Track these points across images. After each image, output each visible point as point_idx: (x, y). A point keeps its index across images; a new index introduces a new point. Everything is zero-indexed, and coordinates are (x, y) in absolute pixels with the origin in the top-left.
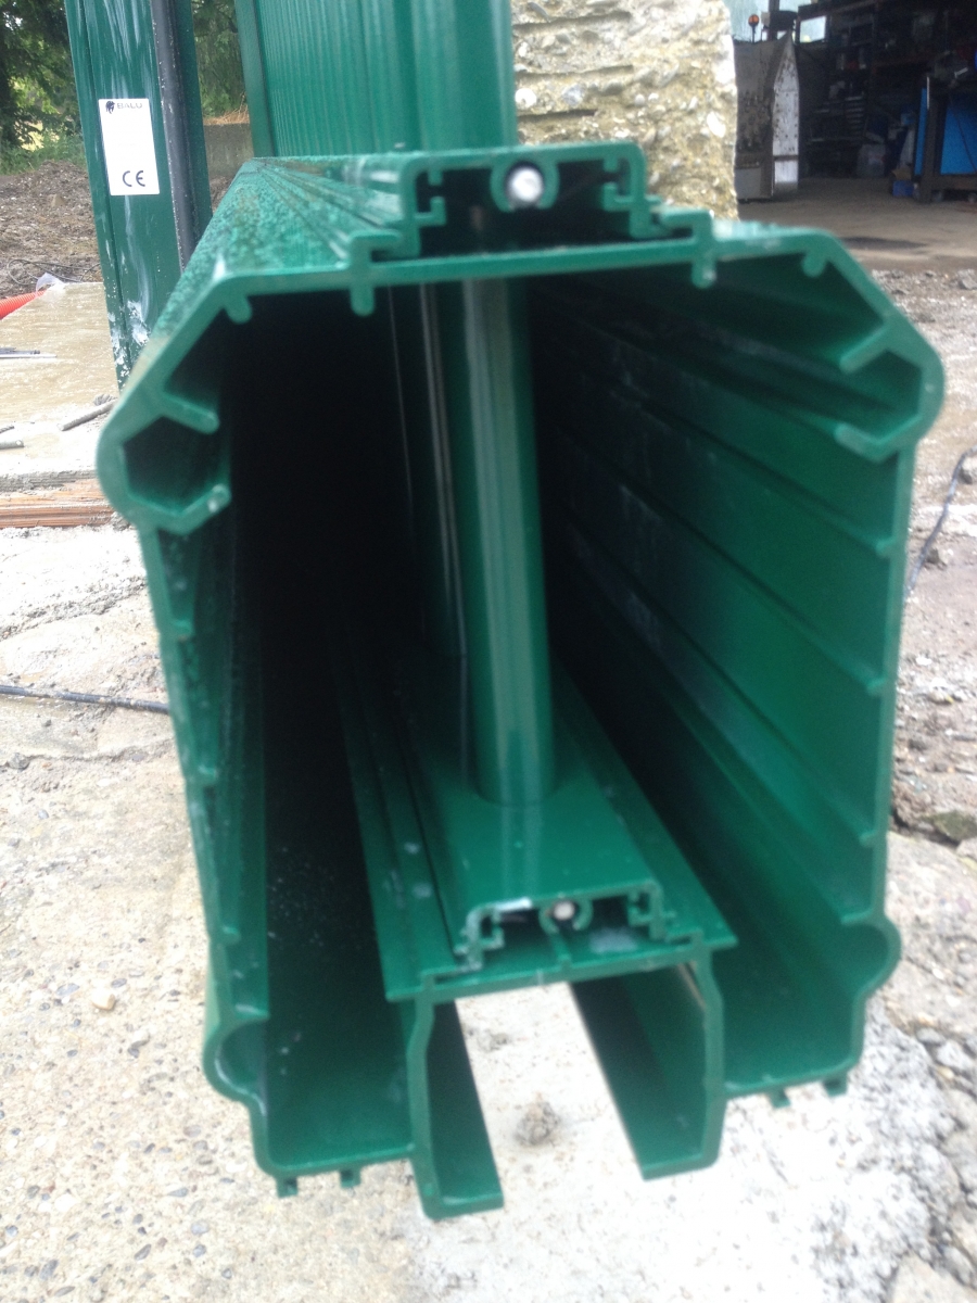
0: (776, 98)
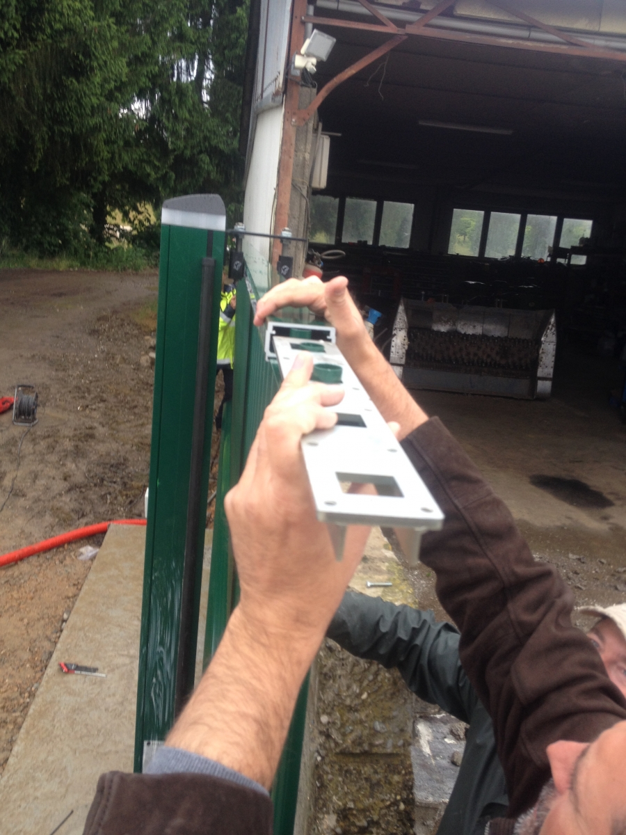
0: (543, 345)
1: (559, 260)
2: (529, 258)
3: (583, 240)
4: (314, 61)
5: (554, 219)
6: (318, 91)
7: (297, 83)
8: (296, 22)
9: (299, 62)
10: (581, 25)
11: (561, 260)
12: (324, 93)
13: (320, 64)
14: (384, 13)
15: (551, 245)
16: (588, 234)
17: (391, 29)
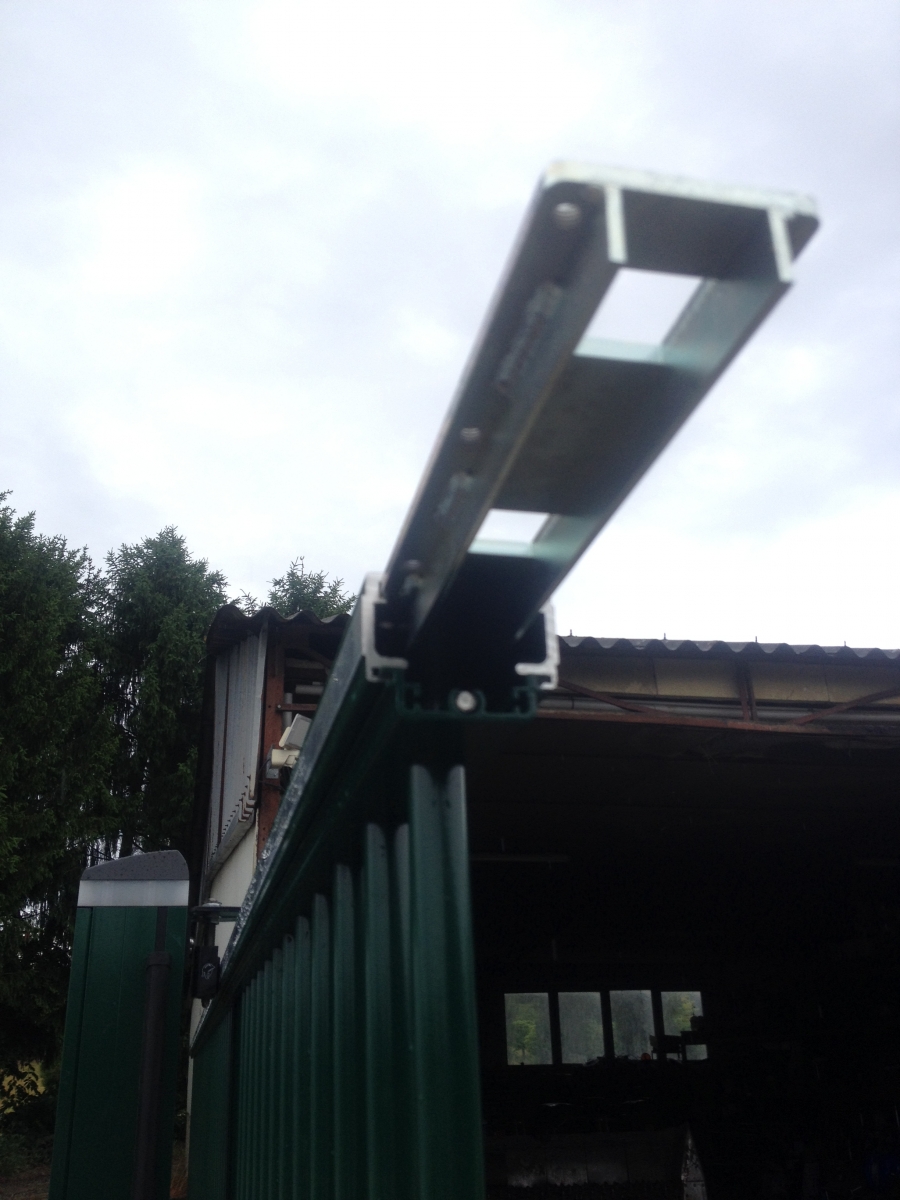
0: (685, 1189)
1: (670, 1056)
2: (626, 1057)
3: (695, 1020)
4: (297, 754)
5: (647, 993)
7: (275, 789)
8: (270, 712)
9: (277, 757)
10: (634, 689)
11: (672, 1056)
15: (653, 1034)
16: (699, 1011)
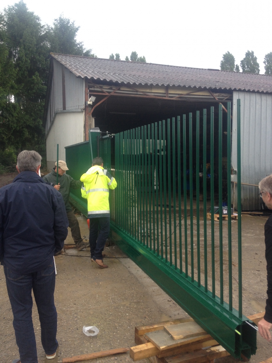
4: (92, 102)
6: (92, 109)
7: (88, 107)
8: (86, 94)
9: (89, 103)
10: (148, 91)
12: (93, 109)
13: (93, 103)
14: (105, 90)
17: (107, 94)
